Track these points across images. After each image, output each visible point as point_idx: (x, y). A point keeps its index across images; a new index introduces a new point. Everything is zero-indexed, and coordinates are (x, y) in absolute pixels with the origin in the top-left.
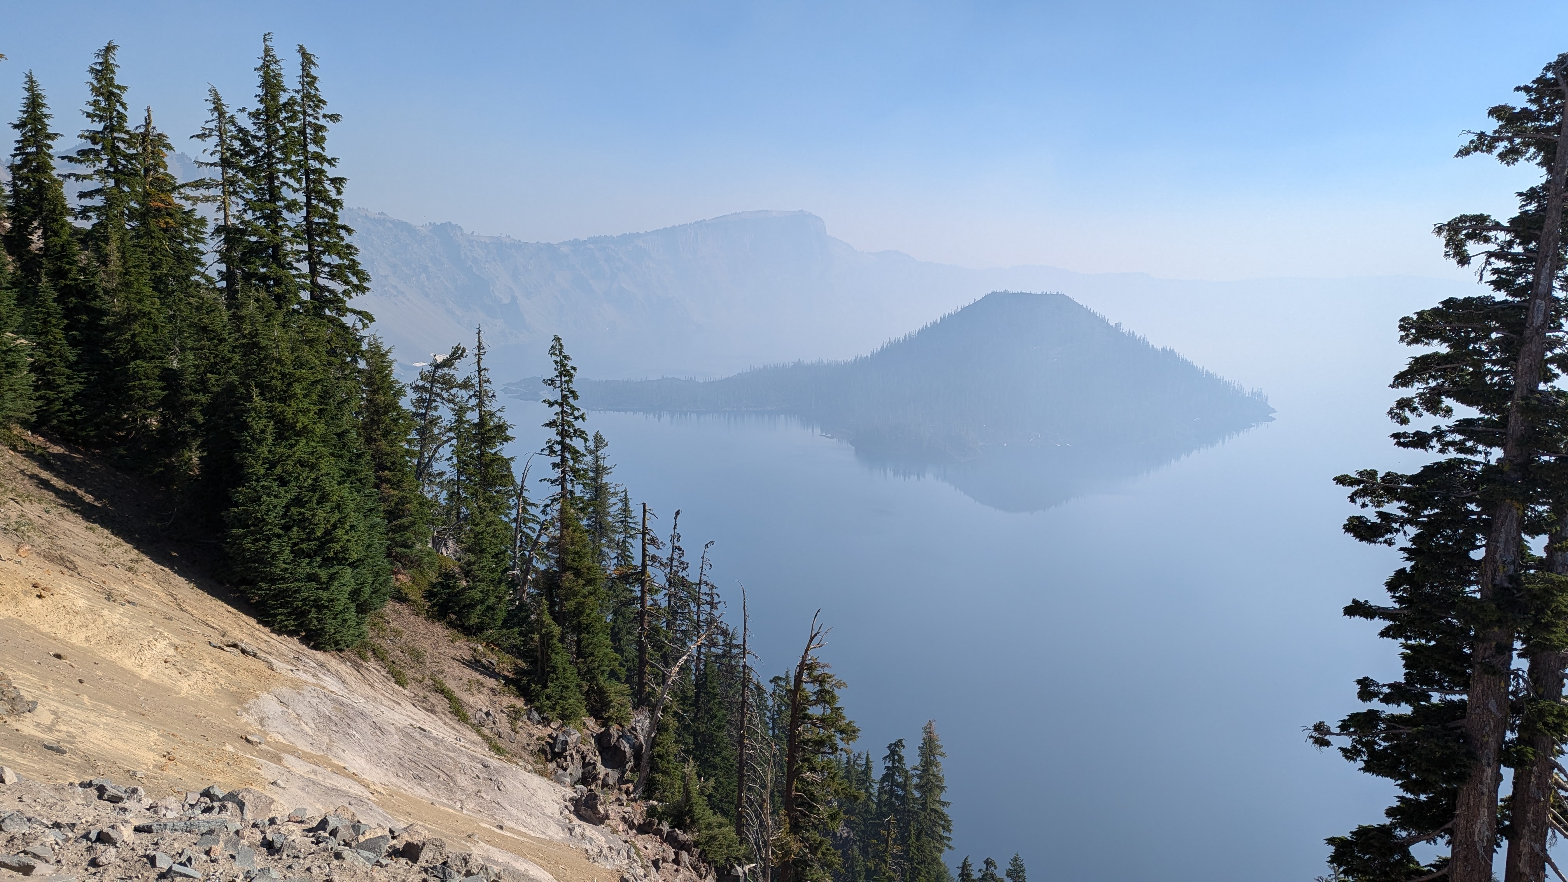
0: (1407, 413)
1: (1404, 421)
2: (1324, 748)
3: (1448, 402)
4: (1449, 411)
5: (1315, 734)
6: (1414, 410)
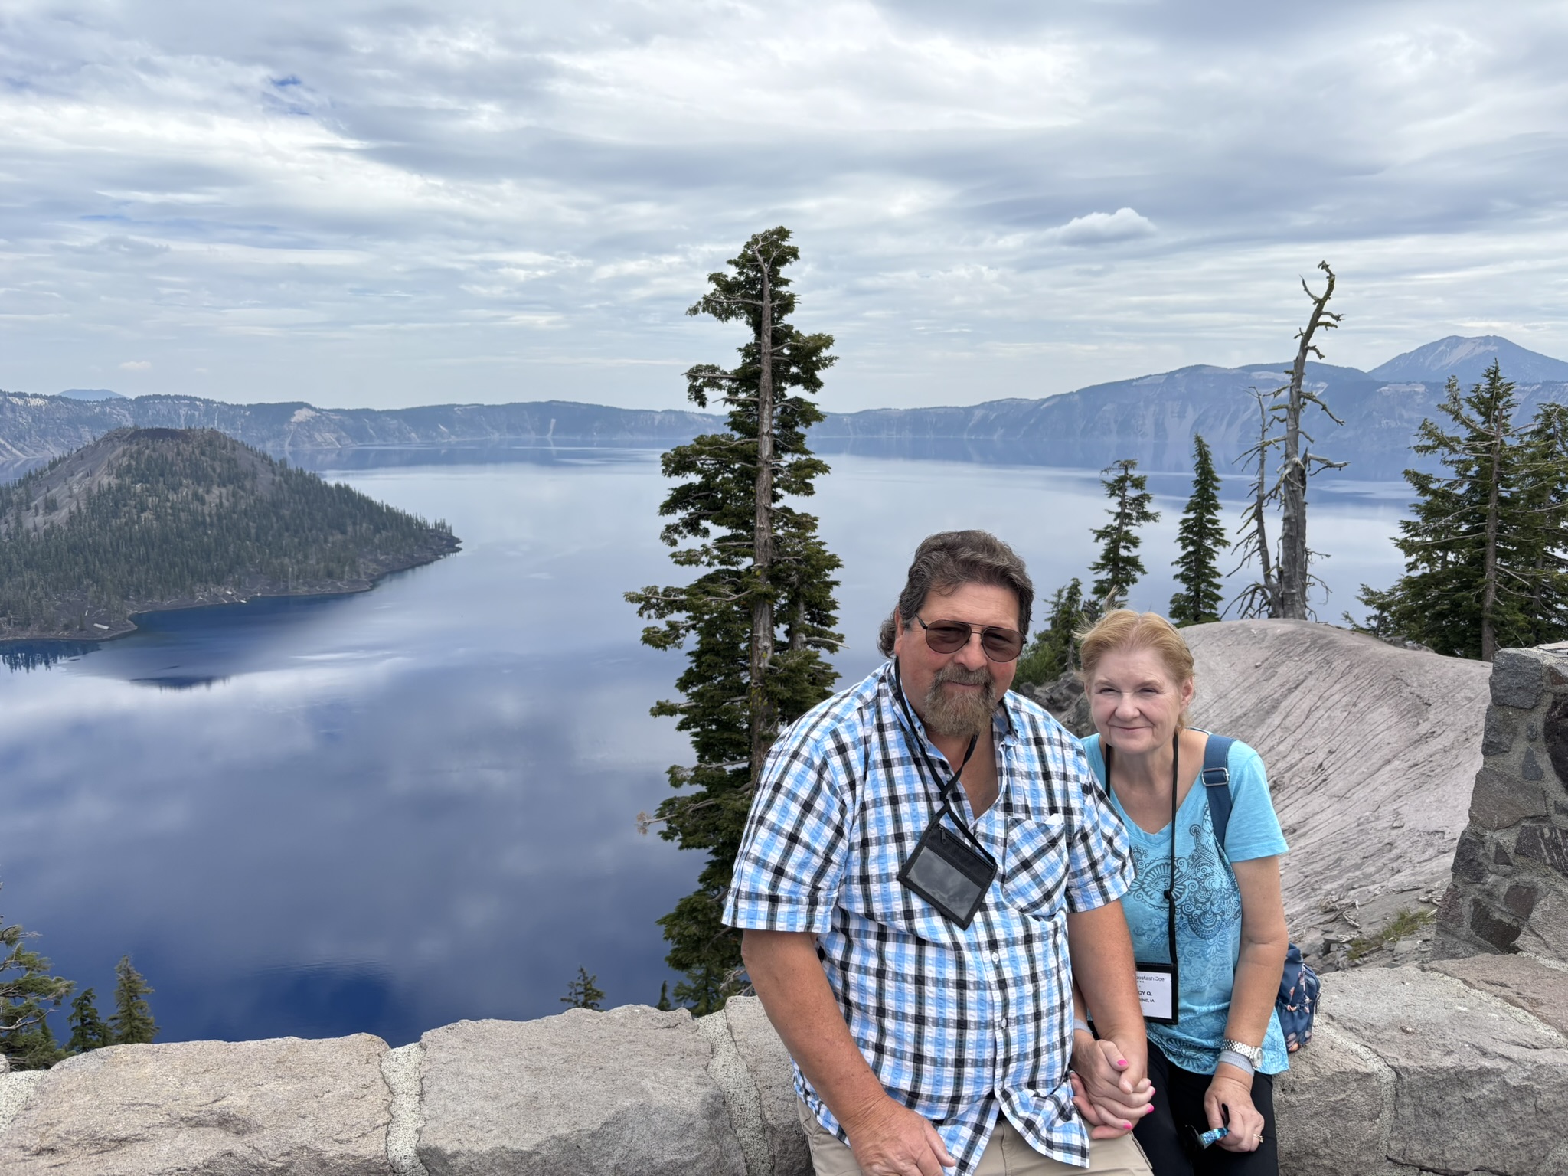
0: (676, 536)
1: (674, 543)
3: (705, 524)
4: (706, 532)
6: (681, 532)
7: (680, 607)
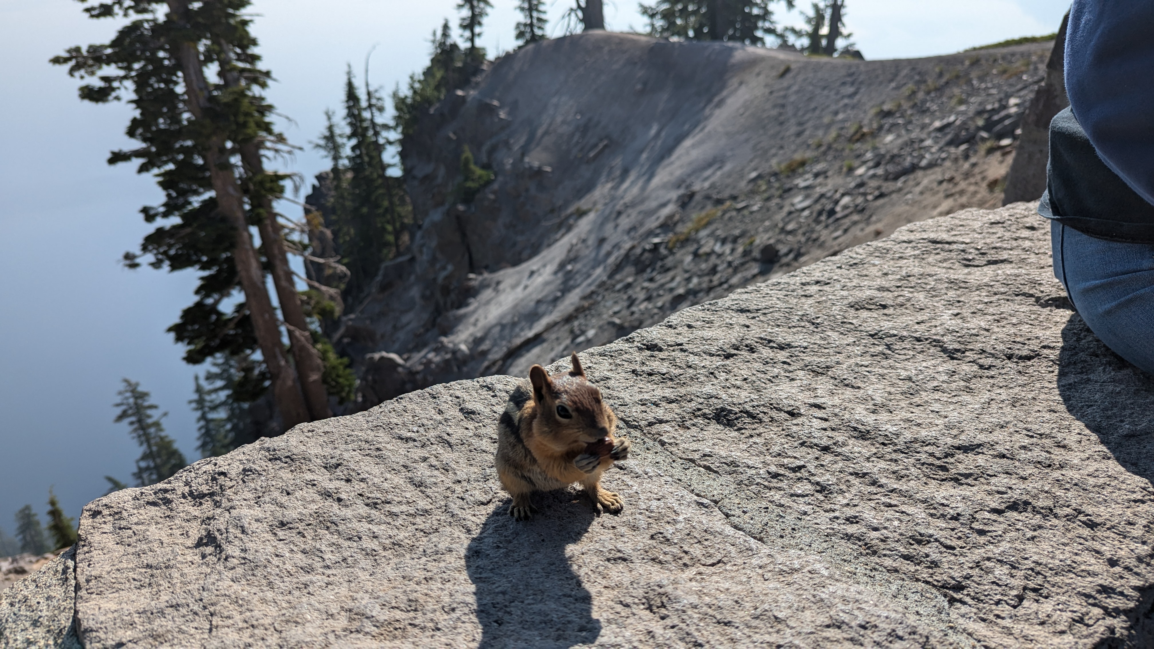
2: (138, 269)
5: (128, 262)
7: (109, 60)
